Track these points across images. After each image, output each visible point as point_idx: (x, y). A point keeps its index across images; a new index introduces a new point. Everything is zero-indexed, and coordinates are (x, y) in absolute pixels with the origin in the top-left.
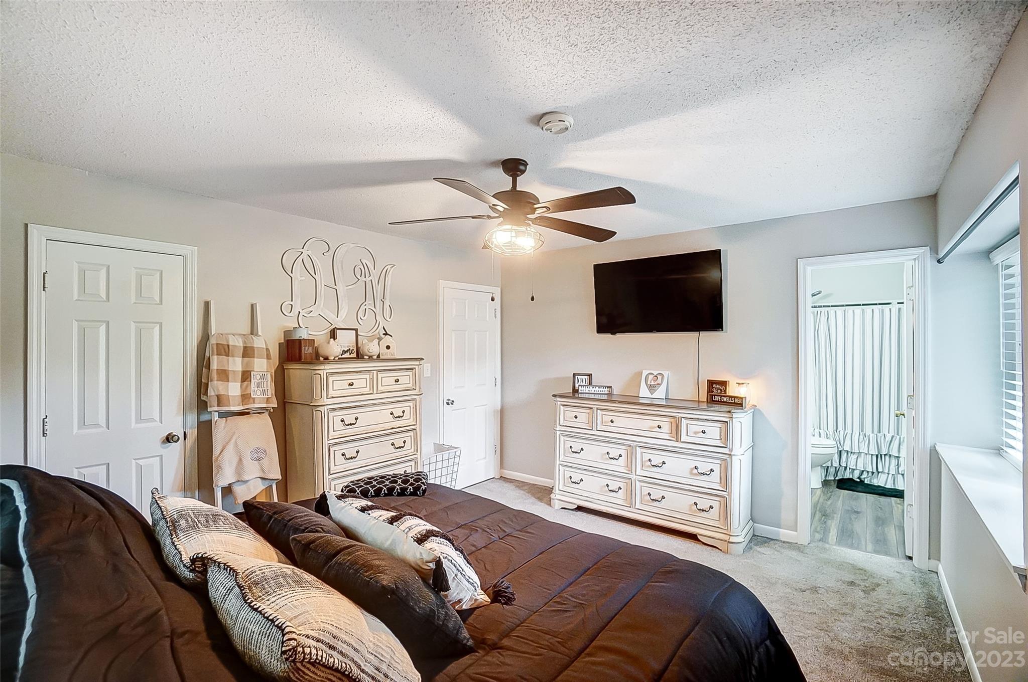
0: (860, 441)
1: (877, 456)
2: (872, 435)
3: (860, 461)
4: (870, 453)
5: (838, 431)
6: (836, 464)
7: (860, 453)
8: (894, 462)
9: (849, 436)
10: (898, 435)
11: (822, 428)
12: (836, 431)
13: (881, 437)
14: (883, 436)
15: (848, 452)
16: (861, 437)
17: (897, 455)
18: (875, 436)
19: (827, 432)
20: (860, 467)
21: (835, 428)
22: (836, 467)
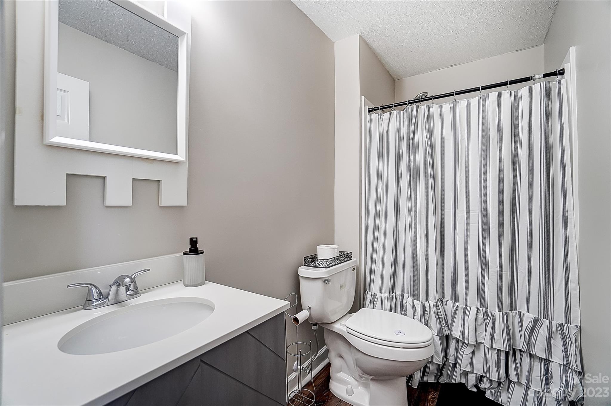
0: (480, 322)
1: (507, 354)
2: (498, 314)
3: (479, 357)
4: (496, 346)
5: (445, 300)
6: (439, 360)
7: (478, 345)
8: (538, 368)
9: (460, 314)
10: (546, 317)
11: (418, 297)
12: (442, 301)
13: (513, 317)
14: (518, 316)
15: (458, 340)
16: (481, 316)
17: (543, 356)
18: (505, 316)
19: (426, 304)
20: (478, 368)
21: (439, 296)
22: (439, 365)
